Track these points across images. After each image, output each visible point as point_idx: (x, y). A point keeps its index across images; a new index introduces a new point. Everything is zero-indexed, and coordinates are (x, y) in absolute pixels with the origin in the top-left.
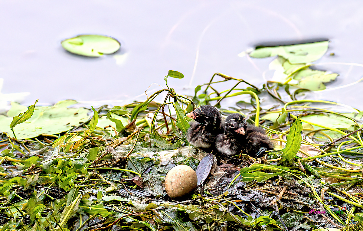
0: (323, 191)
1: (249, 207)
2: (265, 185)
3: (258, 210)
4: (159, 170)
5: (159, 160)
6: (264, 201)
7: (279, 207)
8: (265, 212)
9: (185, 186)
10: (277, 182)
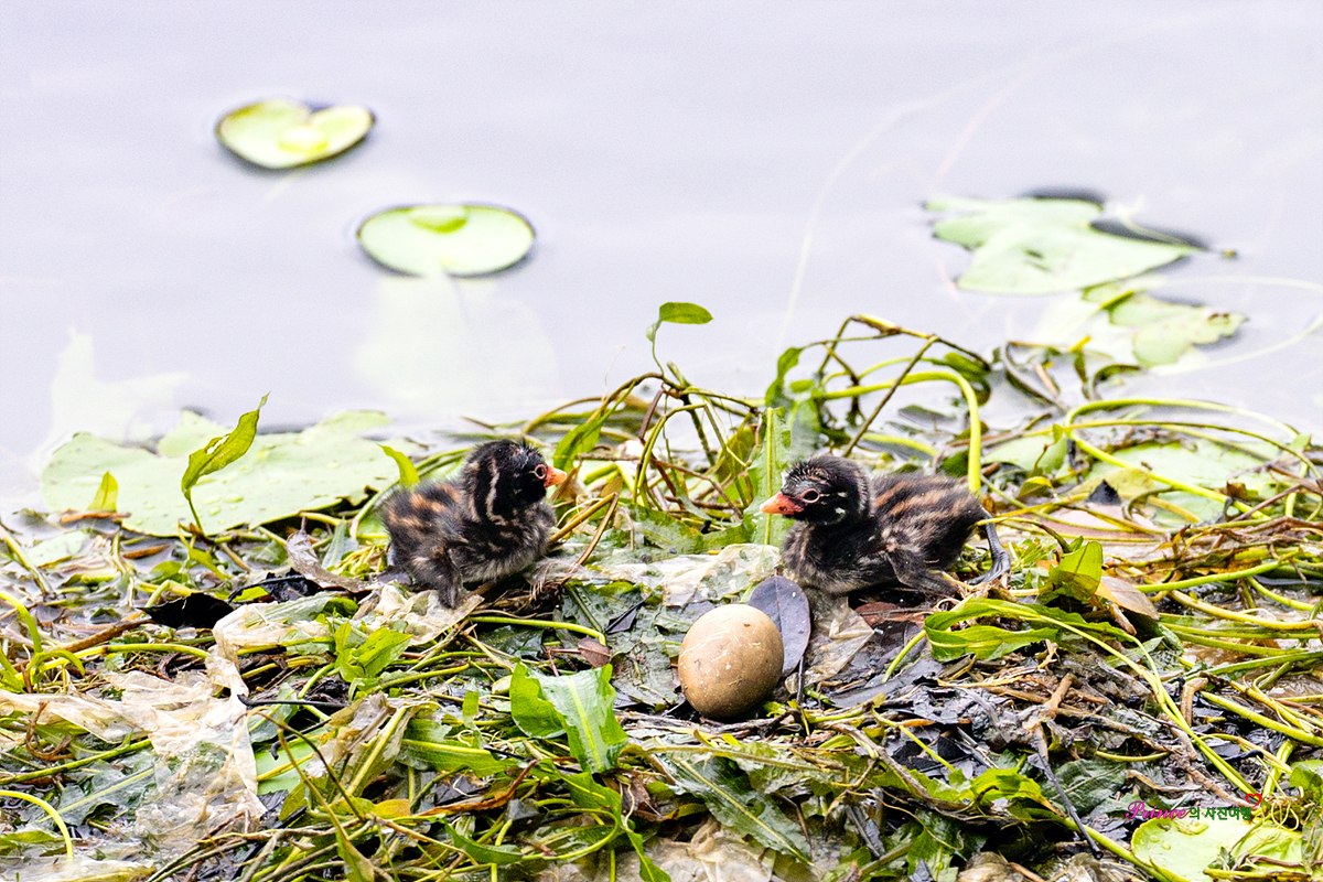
0: (1189, 690)
1: (954, 742)
2: (1003, 671)
3: (982, 751)
4: (660, 623)
5: (661, 589)
6: (1001, 723)
7: (1049, 741)
8: (1003, 758)
9: (744, 673)
10: (1041, 661)
